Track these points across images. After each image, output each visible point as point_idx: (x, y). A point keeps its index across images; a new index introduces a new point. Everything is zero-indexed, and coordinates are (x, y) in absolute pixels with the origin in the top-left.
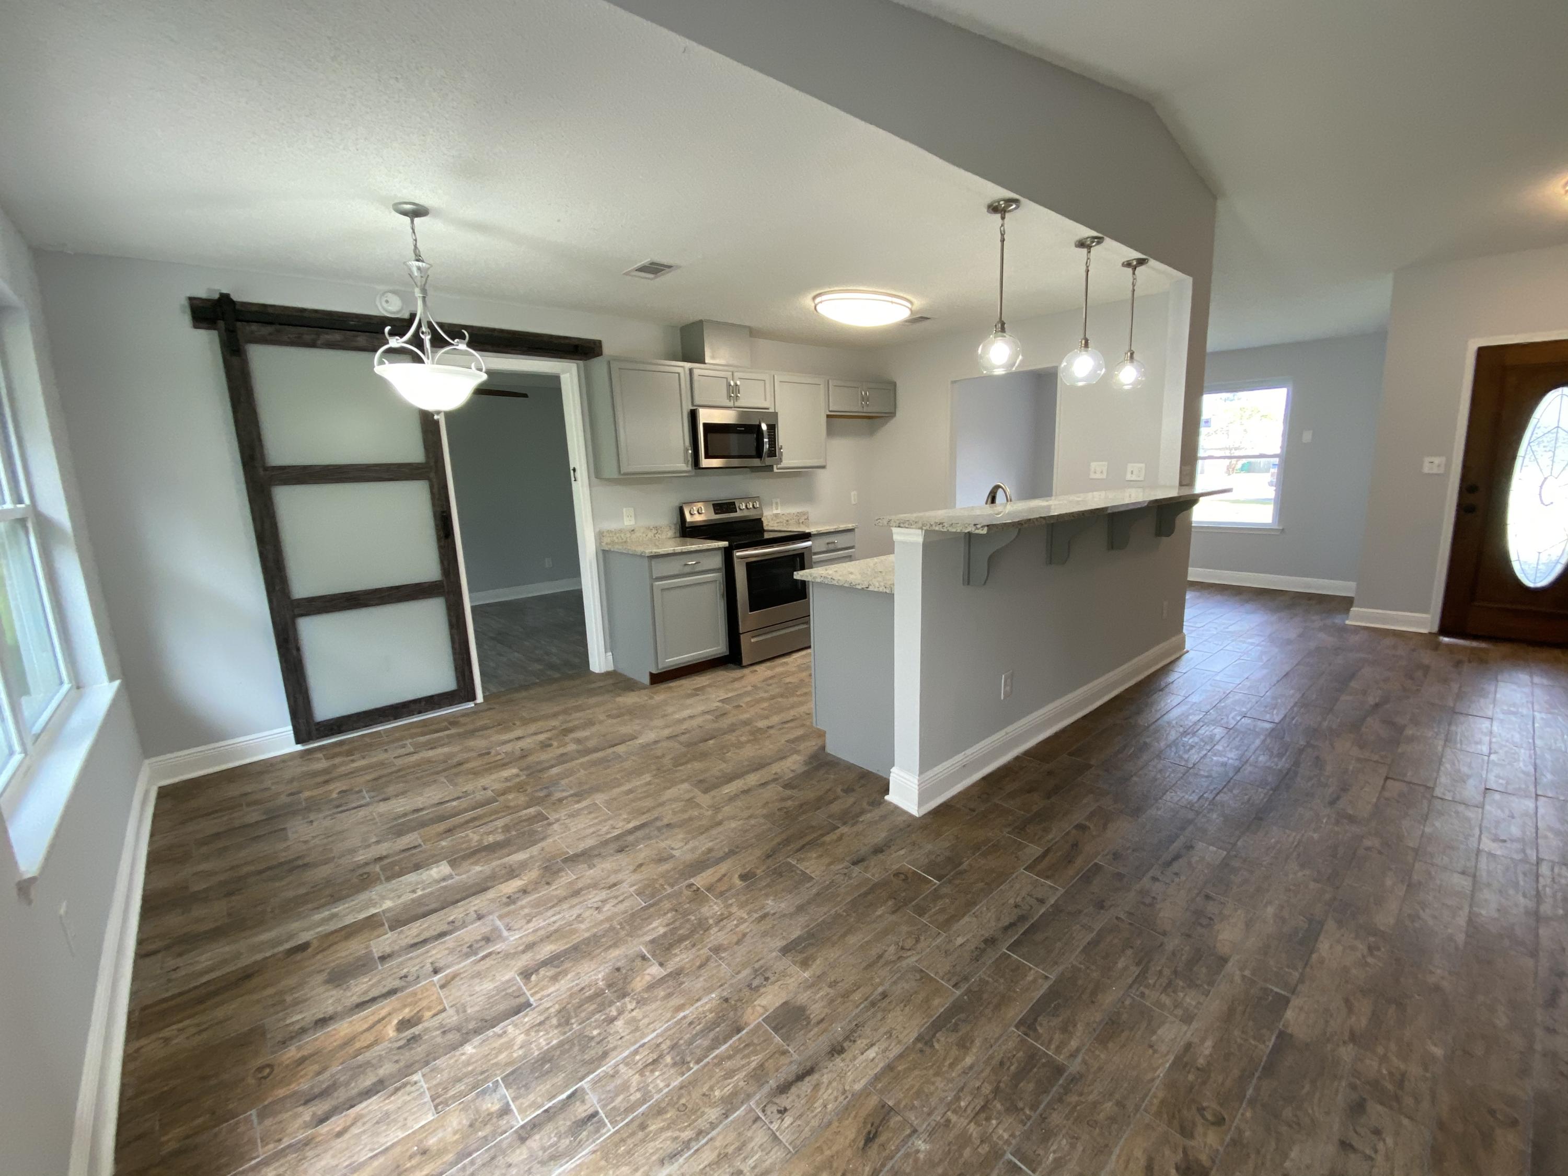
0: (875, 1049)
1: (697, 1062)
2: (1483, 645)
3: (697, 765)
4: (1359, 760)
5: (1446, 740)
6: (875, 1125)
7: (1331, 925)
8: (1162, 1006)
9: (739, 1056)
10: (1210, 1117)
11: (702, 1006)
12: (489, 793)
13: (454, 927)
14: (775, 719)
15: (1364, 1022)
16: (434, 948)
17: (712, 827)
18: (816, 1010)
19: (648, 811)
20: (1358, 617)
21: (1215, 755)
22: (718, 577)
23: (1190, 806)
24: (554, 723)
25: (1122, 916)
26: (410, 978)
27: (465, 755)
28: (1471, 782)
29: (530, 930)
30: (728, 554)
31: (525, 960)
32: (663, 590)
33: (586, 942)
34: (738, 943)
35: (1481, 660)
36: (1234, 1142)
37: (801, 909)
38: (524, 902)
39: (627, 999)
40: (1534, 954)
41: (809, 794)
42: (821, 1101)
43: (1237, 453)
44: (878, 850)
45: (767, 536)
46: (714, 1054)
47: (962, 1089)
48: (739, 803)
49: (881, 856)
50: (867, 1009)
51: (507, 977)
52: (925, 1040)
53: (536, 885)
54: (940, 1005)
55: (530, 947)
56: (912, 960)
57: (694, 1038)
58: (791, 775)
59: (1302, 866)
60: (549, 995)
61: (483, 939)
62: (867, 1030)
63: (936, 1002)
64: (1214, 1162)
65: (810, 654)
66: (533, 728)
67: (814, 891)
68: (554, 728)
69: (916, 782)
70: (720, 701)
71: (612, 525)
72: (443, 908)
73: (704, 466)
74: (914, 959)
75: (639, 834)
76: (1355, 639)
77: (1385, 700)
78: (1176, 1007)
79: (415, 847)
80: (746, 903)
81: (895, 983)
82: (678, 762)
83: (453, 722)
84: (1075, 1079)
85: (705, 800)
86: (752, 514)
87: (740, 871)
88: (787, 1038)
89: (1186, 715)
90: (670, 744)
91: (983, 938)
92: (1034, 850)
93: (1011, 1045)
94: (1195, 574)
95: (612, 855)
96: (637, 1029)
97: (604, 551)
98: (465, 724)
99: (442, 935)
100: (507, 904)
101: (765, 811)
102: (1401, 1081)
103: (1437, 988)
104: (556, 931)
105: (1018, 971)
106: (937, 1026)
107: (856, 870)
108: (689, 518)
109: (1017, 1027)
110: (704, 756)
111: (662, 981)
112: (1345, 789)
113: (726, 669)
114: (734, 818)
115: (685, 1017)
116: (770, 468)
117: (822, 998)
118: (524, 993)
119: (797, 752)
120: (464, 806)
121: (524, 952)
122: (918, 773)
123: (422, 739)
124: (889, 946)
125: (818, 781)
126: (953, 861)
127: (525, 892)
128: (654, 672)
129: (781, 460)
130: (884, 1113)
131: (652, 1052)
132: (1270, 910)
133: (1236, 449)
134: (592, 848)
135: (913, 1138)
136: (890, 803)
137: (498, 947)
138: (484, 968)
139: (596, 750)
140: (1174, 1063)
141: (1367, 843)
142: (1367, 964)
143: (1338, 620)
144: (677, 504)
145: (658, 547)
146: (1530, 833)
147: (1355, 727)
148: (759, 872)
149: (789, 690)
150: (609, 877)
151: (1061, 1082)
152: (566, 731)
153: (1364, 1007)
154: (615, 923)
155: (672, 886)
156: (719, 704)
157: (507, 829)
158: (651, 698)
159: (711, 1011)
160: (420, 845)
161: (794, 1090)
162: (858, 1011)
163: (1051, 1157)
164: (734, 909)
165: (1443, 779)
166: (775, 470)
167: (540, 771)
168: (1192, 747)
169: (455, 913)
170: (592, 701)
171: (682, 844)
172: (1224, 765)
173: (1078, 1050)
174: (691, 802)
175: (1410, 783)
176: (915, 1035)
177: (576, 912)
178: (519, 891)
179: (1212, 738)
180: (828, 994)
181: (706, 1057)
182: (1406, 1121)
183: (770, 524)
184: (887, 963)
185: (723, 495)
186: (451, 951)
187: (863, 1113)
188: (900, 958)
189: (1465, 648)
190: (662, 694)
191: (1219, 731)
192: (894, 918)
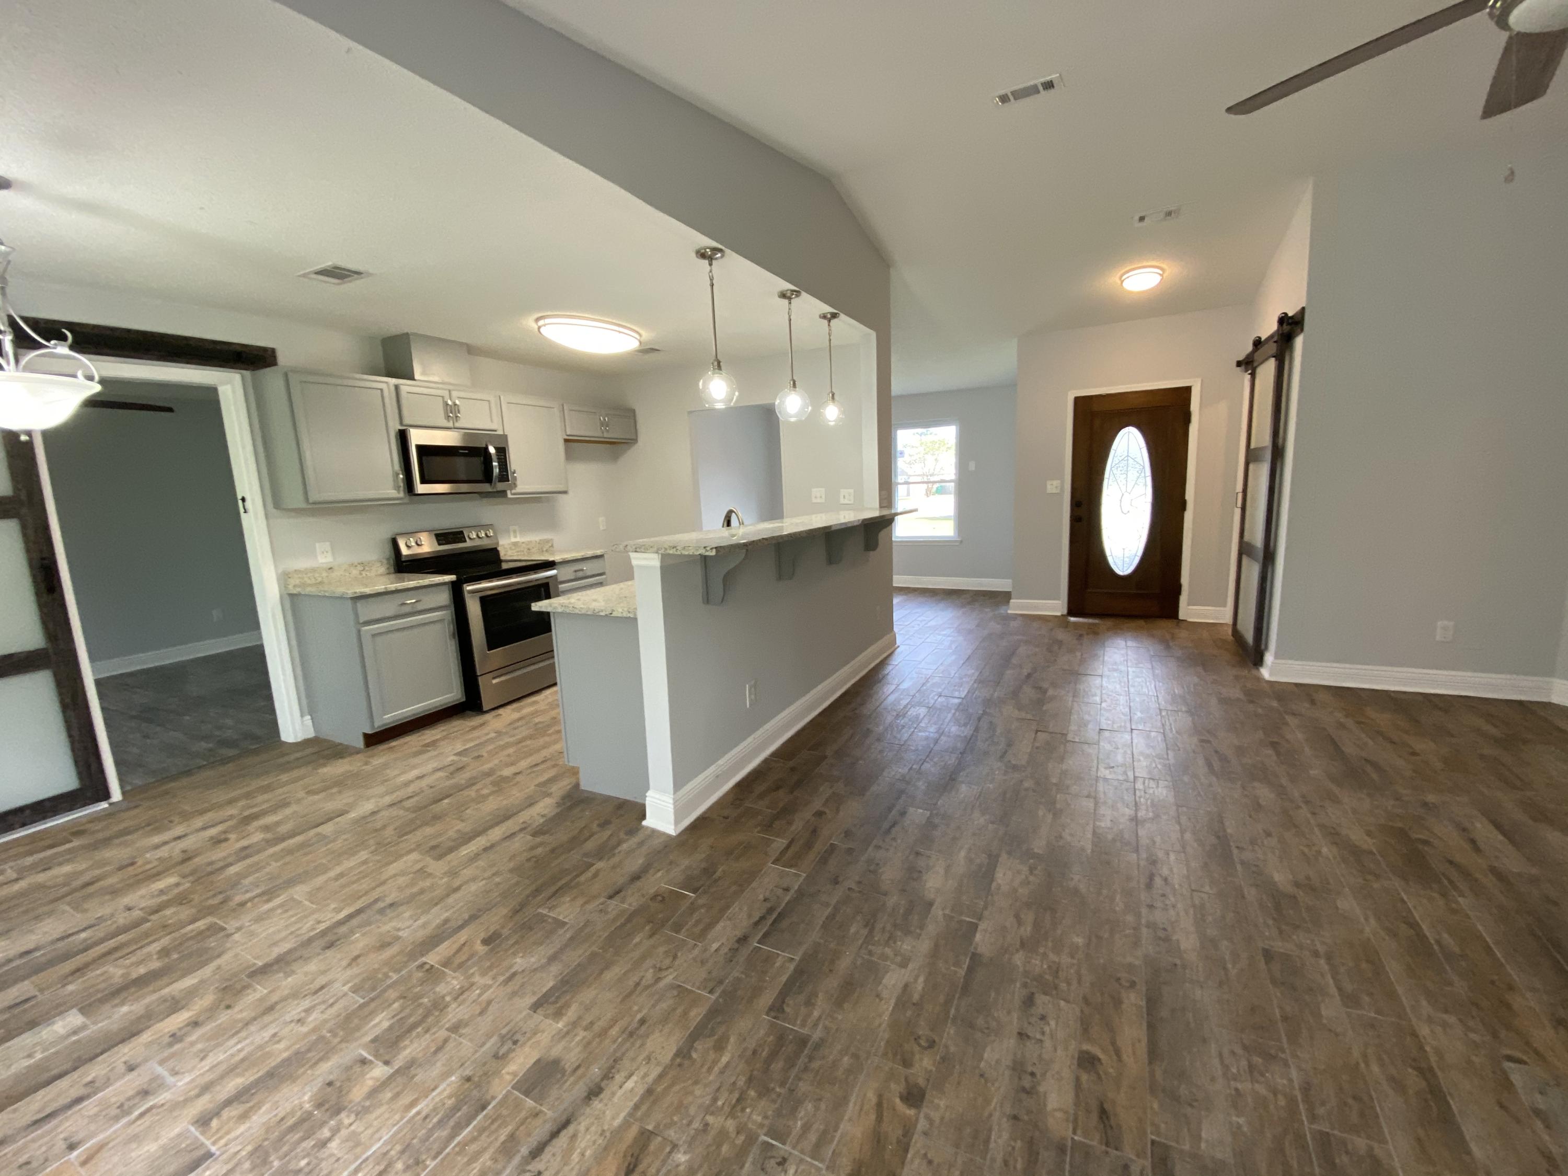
0: (634, 1078)
1: (435, 1158)
2: (1096, 621)
3: (428, 830)
4: (1018, 719)
5: (1074, 696)
6: (635, 1155)
7: (1004, 856)
8: (884, 957)
9: (483, 1137)
10: (923, 1043)
11: (440, 1094)
12: (137, 914)
13: (93, 1088)
14: (523, 764)
15: (1029, 929)
16: (67, 1119)
17: (448, 895)
18: (572, 1058)
19: (366, 893)
20: (1017, 606)
21: (920, 731)
22: (447, 615)
23: (903, 779)
24: (232, 811)
25: (853, 886)
26: (34, 1164)
27: (97, 872)
28: (1090, 726)
29: (207, 1068)
30: (456, 590)
31: (203, 1104)
32: (374, 636)
33: (287, 1062)
34: (481, 1013)
35: (1094, 632)
36: (943, 1059)
37: (553, 959)
38: (193, 1038)
39: (343, 1115)
40: (1137, 850)
41: (562, 836)
42: (579, 1150)
43: (932, 479)
44: (636, 877)
45: (505, 566)
46: (456, 1142)
47: (718, 1089)
48: (481, 863)
49: (638, 884)
50: (625, 1041)
51: (177, 1131)
52: (683, 1053)
53: (212, 1011)
54: (697, 1014)
55: (206, 1088)
56: (669, 979)
57: (431, 1132)
58: (542, 821)
59: (983, 814)
60: (237, 1138)
61: (138, 1093)
62: (626, 1063)
63: (693, 1013)
64: (928, 1080)
65: (556, 692)
66: (198, 822)
67: (568, 936)
68: (231, 817)
69: (671, 801)
70: (456, 754)
71: (302, 564)
72: (75, 1069)
73: (420, 492)
74: (671, 977)
75: (355, 922)
76: (1014, 624)
77: (1035, 670)
78: (896, 955)
79: (27, 1001)
80: (490, 968)
81: (654, 1006)
82: (404, 831)
83: (77, 831)
84: (818, 1046)
85: (437, 867)
86: (486, 543)
87: (483, 935)
88: (539, 1100)
89: (898, 701)
90: (394, 812)
91: (735, 939)
92: (780, 843)
93: (762, 1032)
94: (899, 580)
95: (319, 954)
96: (358, 1144)
97: (292, 596)
98: (94, 832)
99: (79, 1100)
100: (170, 1045)
101: (511, 865)
102: (1056, 970)
103: (1076, 891)
104: (243, 1060)
105: (769, 959)
106: (693, 1038)
107: (613, 903)
108: (405, 551)
109: (767, 1014)
110: (437, 818)
111: (391, 1077)
112: (1010, 745)
113: (463, 718)
114: (474, 879)
115: (418, 1113)
116: (503, 493)
117: (578, 1044)
118: (202, 1144)
119: (549, 795)
120: (102, 935)
121: (198, 1096)
122: (672, 792)
123: (29, 860)
124: (646, 971)
125: (573, 822)
126: (708, 871)
127: (195, 1024)
128: (369, 731)
129: (515, 485)
130: (645, 1137)
131: (378, 1164)
132: (963, 854)
133: (931, 475)
134: (290, 952)
135: (673, 1154)
136: (647, 828)
137: (163, 1097)
138: (142, 1128)
139: (292, 834)
140: (896, 1004)
141: (1026, 784)
142: (1029, 883)
143: (1002, 610)
144: (389, 535)
145: (366, 586)
146: (1129, 760)
147: (1015, 694)
148: (506, 932)
149: (541, 730)
150: (314, 980)
151: (806, 1052)
152: (247, 820)
153: (1029, 917)
154: (324, 1032)
155: (397, 971)
156: (455, 758)
157: (164, 952)
158: (366, 763)
159: (449, 1097)
160: (35, 997)
161: (548, 1149)
162: (615, 1046)
163: (799, 1123)
164: (477, 978)
165: (1073, 727)
166: (509, 496)
167: (211, 873)
168: (903, 727)
169: (96, 1070)
170: (284, 777)
171: (411, 922)
172: (927, 738)
173: (820, 1018)
174: (422, 873)
175: (1051, 733)
176: (674, 1050)
177: (267, 1034)
178: (187, 1025)
179: (917, 717)
180: (584, 1038)
181: (446, 1147)
182: (1062, 1003)
183: (510, 553)
184: (647, 987)
185: (448, 523)
186: (93, 1118)
187: (623, 1147)
188: (658, 980)
189: (1084, 624)
190: (382, 756)
191: (922, 711)
192: (652, 941)
